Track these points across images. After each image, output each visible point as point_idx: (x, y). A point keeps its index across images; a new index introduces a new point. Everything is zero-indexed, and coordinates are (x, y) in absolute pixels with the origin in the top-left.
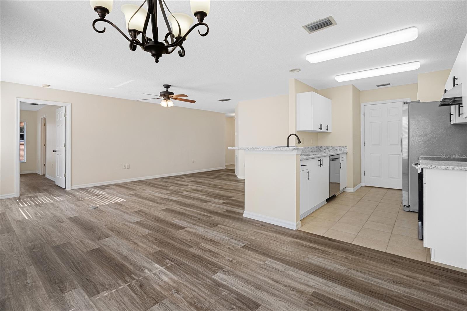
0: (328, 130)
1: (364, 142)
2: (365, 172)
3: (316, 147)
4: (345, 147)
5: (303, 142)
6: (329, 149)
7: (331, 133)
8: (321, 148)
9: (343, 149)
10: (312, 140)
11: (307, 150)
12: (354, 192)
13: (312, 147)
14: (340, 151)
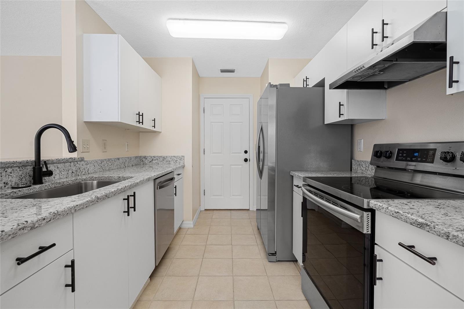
1: (204, 149)
2: (204, 190)
3: (136, 157)
4: (182, 157)
5: (105, 148)
6: (157, 160)
7: (161, 133)
8: (144, 159)
9: (179, 160)
10: (128, 144)
11: (116, 165)
12: (194, 226)
13: (126, 157)
14: (174, 163)
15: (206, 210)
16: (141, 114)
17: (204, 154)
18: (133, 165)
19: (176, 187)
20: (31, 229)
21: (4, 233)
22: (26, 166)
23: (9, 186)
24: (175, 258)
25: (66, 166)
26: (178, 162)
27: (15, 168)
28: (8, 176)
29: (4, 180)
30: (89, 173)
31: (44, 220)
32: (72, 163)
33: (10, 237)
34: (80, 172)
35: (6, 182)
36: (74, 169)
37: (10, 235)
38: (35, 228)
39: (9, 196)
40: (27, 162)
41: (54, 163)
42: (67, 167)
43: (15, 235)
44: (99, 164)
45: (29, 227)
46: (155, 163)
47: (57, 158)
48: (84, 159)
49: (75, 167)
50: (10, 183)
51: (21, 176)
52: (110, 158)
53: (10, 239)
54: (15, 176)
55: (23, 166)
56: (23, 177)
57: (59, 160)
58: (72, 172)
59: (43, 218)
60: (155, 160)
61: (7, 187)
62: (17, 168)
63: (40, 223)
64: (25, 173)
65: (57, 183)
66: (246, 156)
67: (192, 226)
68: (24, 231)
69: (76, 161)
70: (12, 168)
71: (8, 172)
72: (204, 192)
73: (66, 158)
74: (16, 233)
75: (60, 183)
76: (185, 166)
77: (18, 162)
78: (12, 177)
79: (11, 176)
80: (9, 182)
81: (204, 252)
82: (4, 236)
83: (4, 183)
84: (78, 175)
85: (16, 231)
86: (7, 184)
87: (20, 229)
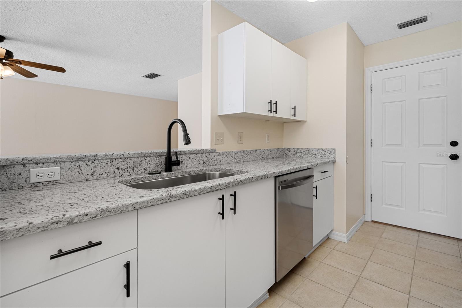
0: (295, 115)
1: (371, 140)
2: (371, 194)
3: (278, 149)
4: (332, 150)
5: (241, 140)
6: (301, 152)
7: (306, 123)
8: (287, 151)
9: (328, 153)
10: (268, 136)
11: (252, 156)
12: (349, 240)
13: (264, 149)
14: (322, 158)
15: (373, 221)
16: (273, 102)
17: (371, 146)
18: (273, 158)
19: (316, 188)
20: (67, 224)
21: (31, 225)
22: (162, 156)
23: (148, 172)
24: (308, 278)
25: (197, 157)
26: (326, 156)
27: (153, 157)
28: (147, 163)
29: (144, 166)
30: (221, 164)
31: (86, 216)
32: (204, 155)
33: (40, 230)
34: (212, 163)
35: (145, 168)
36: (206, 159)
37: (39, 228)
38: (74, 224)
39: (140, 180)
40: (162, 153)
41: (186, 154)
42: (199, 157)
43: (46, 229)
44: (232, 156)
45: (65, 221)
46: (299, 156)
47: (189, 150)
48: (216, 150)
49: (207, 158)
50: (149, 170)
51: (158, 164)
52: (245, 150)
53: (39, 232)
54: (152, 163)
55: (159, 155)
56: (159, 165)
57: (191, 151)
58: (204, 163)
59: (86, 213)
60: (299, 153)
61: (146, 172)
62: (154, 157)
63: (81, 218)
64: (161, 161)
65: (183, 172)
66: (454, 150)
67: (345, 240)
68: (58, 225)
69: (208, 153)
70: (151, 157)
71: (147, 160)
72: (371, 197)
73: (197, 149)
74: (47, 226)
75: (186, 172)
76: (336, 162)
77: (155, 153)
78: (150, 165)
79: (149, 163)
80: (147, 169)
81: (354, 288)
82: (31, 228)
83: (144, 169)
84: (210, 165)
85: (47, 224)
86: (146, 170)
87: (53, 223)
